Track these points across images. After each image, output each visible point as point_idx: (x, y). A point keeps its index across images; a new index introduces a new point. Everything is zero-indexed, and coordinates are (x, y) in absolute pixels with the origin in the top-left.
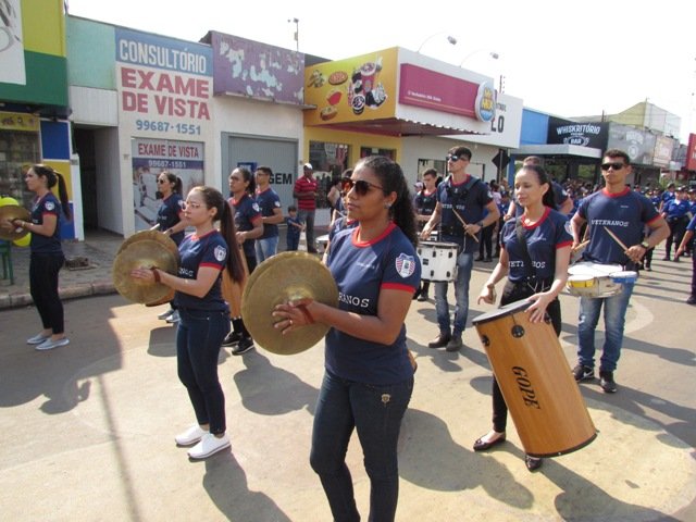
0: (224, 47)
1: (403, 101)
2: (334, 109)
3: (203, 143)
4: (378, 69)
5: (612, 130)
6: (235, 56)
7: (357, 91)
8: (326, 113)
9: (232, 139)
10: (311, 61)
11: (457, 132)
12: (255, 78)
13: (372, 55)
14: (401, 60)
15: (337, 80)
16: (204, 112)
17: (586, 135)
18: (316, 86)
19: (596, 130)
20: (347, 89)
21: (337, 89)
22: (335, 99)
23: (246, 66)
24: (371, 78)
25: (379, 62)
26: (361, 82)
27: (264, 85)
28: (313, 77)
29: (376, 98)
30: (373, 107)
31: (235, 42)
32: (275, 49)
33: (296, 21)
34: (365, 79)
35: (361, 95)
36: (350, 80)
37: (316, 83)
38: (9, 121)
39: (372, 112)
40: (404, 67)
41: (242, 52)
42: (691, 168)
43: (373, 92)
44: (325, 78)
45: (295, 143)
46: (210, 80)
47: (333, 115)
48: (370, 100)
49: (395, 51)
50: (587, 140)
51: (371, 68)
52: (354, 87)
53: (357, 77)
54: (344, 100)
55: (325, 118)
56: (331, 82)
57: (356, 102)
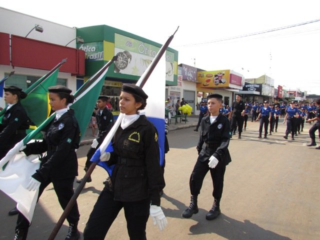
0: (184, 67)
1: (230, 83)
2: (208, 83)
3: (180, 93)
4: (223, 74)
5: (263, 86)
6: (186, 70)
7: (216, 79)
8: (205, 84)
9: (185, 91)
10: (199, 70)
11: (234, 89)
12: (189, 75)
13: (222, 71)
14: (231, 73)
15: (209, 76)
16: (181, 85)
17: (255, 88)
19: (258, 86)
21: (209, 78)
22: (208, 81)
23: (187, 72)
24: (221, 77)
25: (224, 73)
26: (217, 77)
27: (190, 77)
28: (200, 74)
29: (223, 81)
30: (222, 84)
31: (186, 66)
32: (188, 66)
34: (219, 77)
35: (218, 80)
36: (214, 76)
37: (201, 76)
39: (221, 85)
40: (231, 75)
41: (187, 69)
42: (279, 97)
43: (222, 80)
44: (205, 75)
45: (195, 92)
46: (182, 76)
47: (208, 85)
48: (221, 82)
49: (229, 71)
50: (255, 89)
51: (221, 74)
52: (215, 78)
53: (216, 76)
54: (211, 81)
55: (205, 86)
56: (207, 76)
57: (216, 82)
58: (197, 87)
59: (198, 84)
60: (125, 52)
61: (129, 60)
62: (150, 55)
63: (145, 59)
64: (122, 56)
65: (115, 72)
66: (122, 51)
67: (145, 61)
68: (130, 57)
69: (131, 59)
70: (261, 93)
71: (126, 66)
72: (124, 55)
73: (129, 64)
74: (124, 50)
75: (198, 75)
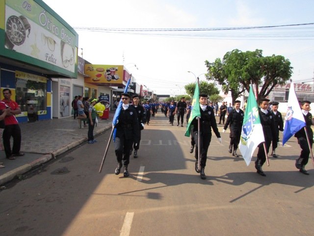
1: (124, 80)
2: (98, 79)
3: (69, 87)
4: (116, 70)
7: (108, 75)
8: (95, 79)
9: (75, 86)
10: (86, 62)
13: (115, 66)
14: (124, 69)
15: (100, 69)
18: (91, 70)
20: (104, 73)
22: (99, 76)
24: (114, 72)
25: (117, 68)
26: (110, 72)
28: (89, 67)
29: (116, 78)
30: (114, 80)
33: (82, 49)
34: (111, 72)
35: (110, 76)
36: (106, 71)
38: (42, 80)
40: (124, 71)
43: (115, 76)
44: (95, 69)
45: (82, 88)
47: (98, 80)
48: (113, 78)
49: (123, 66)
50: (130, 87)
51: (114, 69)
52: (107, 73)
53: (108, 71)
54: (103, 76)
55: (94, 81)
56: (97, 70)
57: (108, 78)
58: (85, 82)
59: (86, 79)
60: (22, 18)
61: (27, 31)
62: (53, 31)
63: (47, 36)
64: (17, 23)
65: (6, 47)
66: (18, 15)
67: (47, 38)
68: (28, 27)
69: (29, 30)
70: (135, 91)
71: (23, 41)
72: (20, 23)
73: (27, 38)
74: (20, 15)
75: (86, 68)
